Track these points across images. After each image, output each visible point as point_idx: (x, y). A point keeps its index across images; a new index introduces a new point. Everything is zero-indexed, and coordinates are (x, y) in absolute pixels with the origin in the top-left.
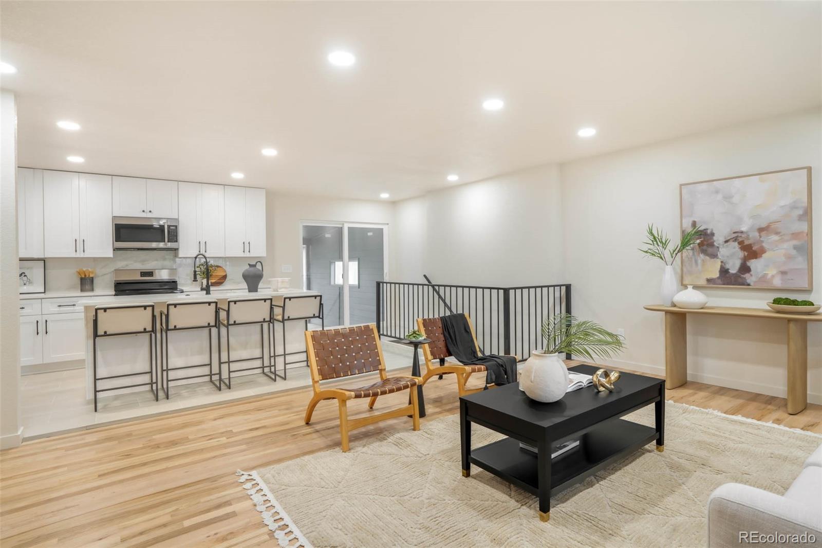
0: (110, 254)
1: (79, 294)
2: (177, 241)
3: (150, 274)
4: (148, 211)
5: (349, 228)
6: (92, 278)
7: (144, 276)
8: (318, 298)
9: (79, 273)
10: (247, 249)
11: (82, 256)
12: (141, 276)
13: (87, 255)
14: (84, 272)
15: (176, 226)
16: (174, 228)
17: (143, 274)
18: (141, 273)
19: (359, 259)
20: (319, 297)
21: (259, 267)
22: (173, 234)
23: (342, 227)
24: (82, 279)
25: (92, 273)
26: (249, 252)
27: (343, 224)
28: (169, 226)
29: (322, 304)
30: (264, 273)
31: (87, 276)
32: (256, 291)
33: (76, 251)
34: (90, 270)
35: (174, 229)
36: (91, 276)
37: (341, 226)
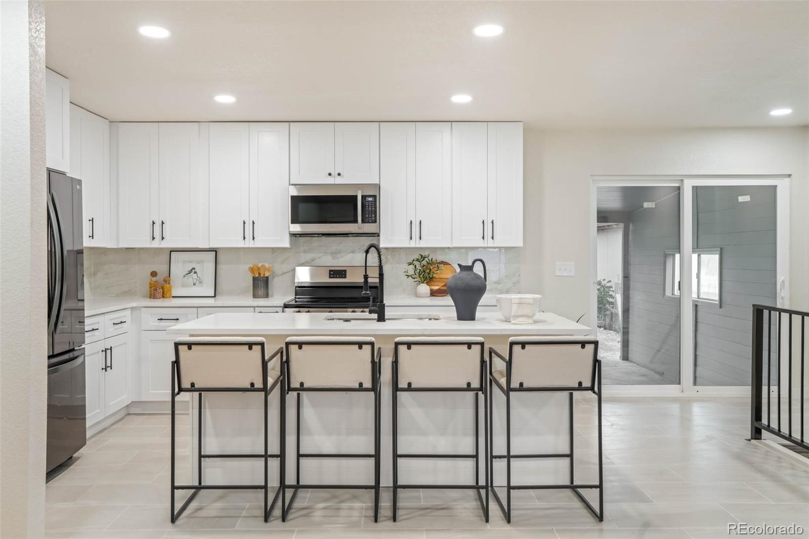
0: (286, 243)
1: (252, 302)
2: (375, 222)
3: (342, 273)
4: (337, 173)
5: (695, 189)
6: (267, 278)
7: (333, 277)
8: (590, 348)
9: (252, 270)
10: (488, 233)
11: (252, 245)
12: (330, 277)
13: (258, 244)
14: (259, 269)
15: (375, 197)
16: (371, 199)
17: (334, 273)
18: (330, 271)
19: (721, 249)
20: (592, 346)
21: (478, 269)
22: (371, 211)
23: (679, 188)
24: (255, 279)
25: (269, 270)
26: (493, 238)
27: (682, 180)
28: (364, 197)
29: (599, 362)
30: (487, 283)
31: (262, 276)
32: (472, 318)
33: (244, 238)
34: (267, 265)
35: (371, 201)
36: (266, 276)
37: (677, 185)
